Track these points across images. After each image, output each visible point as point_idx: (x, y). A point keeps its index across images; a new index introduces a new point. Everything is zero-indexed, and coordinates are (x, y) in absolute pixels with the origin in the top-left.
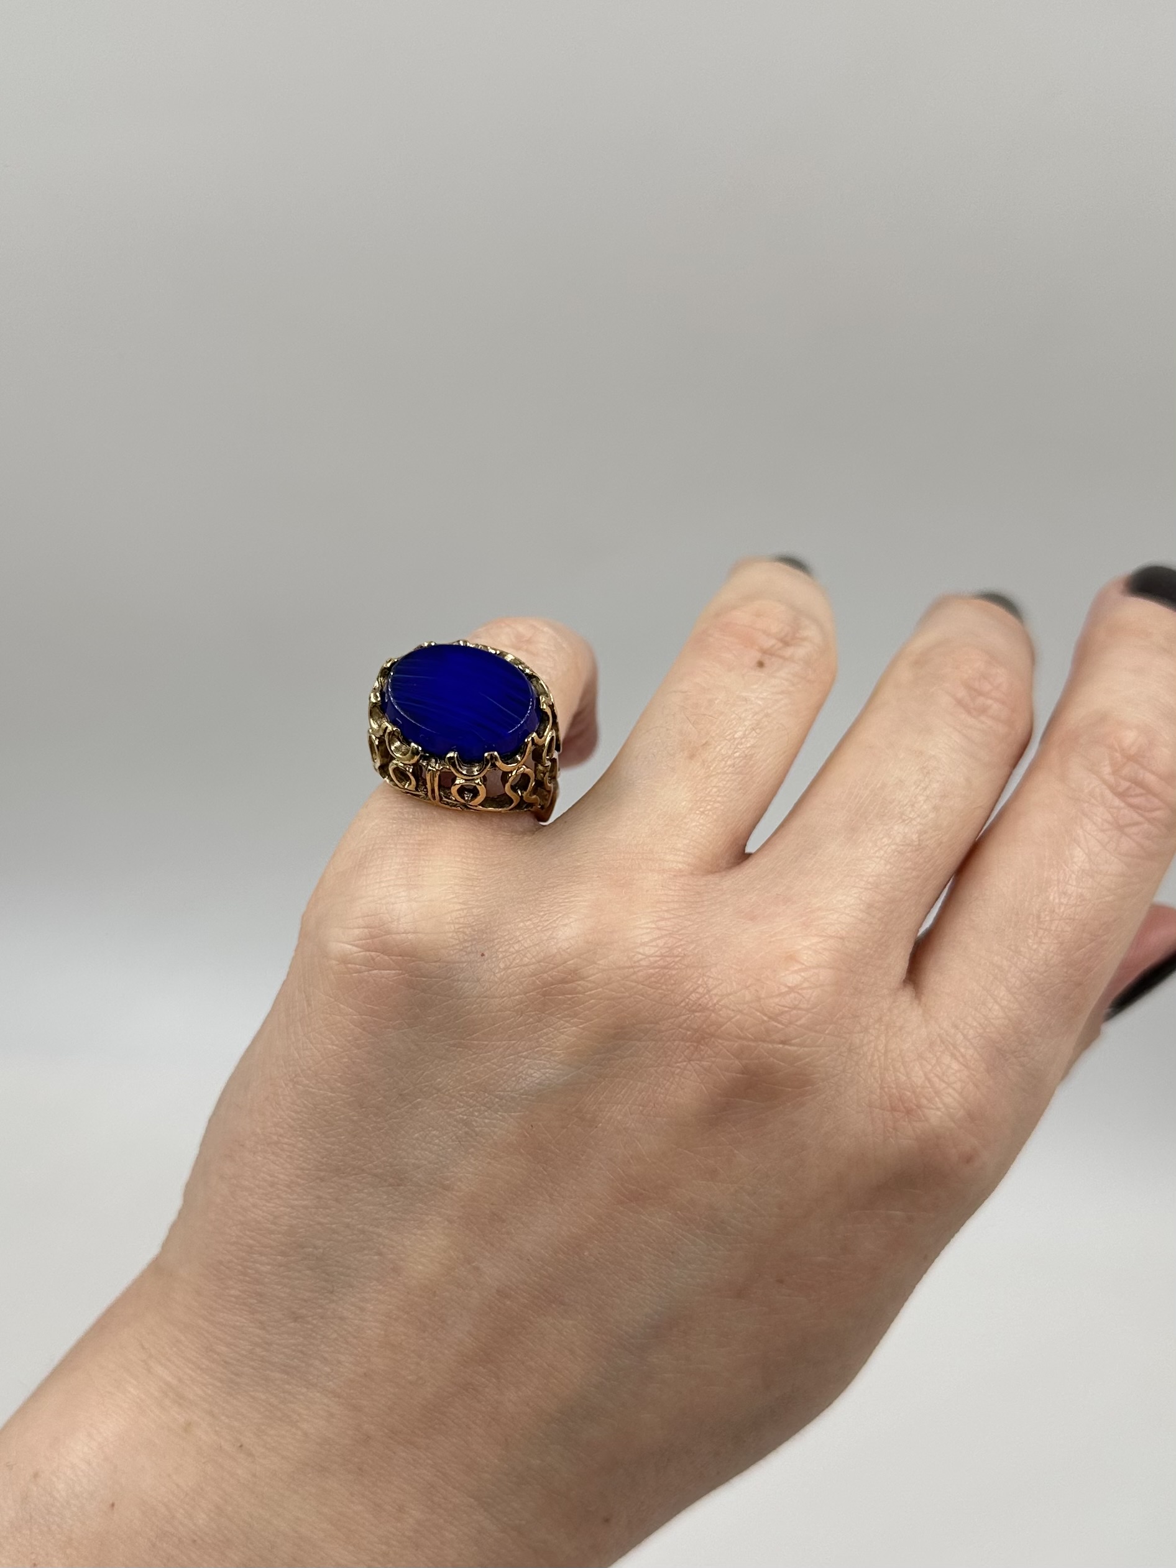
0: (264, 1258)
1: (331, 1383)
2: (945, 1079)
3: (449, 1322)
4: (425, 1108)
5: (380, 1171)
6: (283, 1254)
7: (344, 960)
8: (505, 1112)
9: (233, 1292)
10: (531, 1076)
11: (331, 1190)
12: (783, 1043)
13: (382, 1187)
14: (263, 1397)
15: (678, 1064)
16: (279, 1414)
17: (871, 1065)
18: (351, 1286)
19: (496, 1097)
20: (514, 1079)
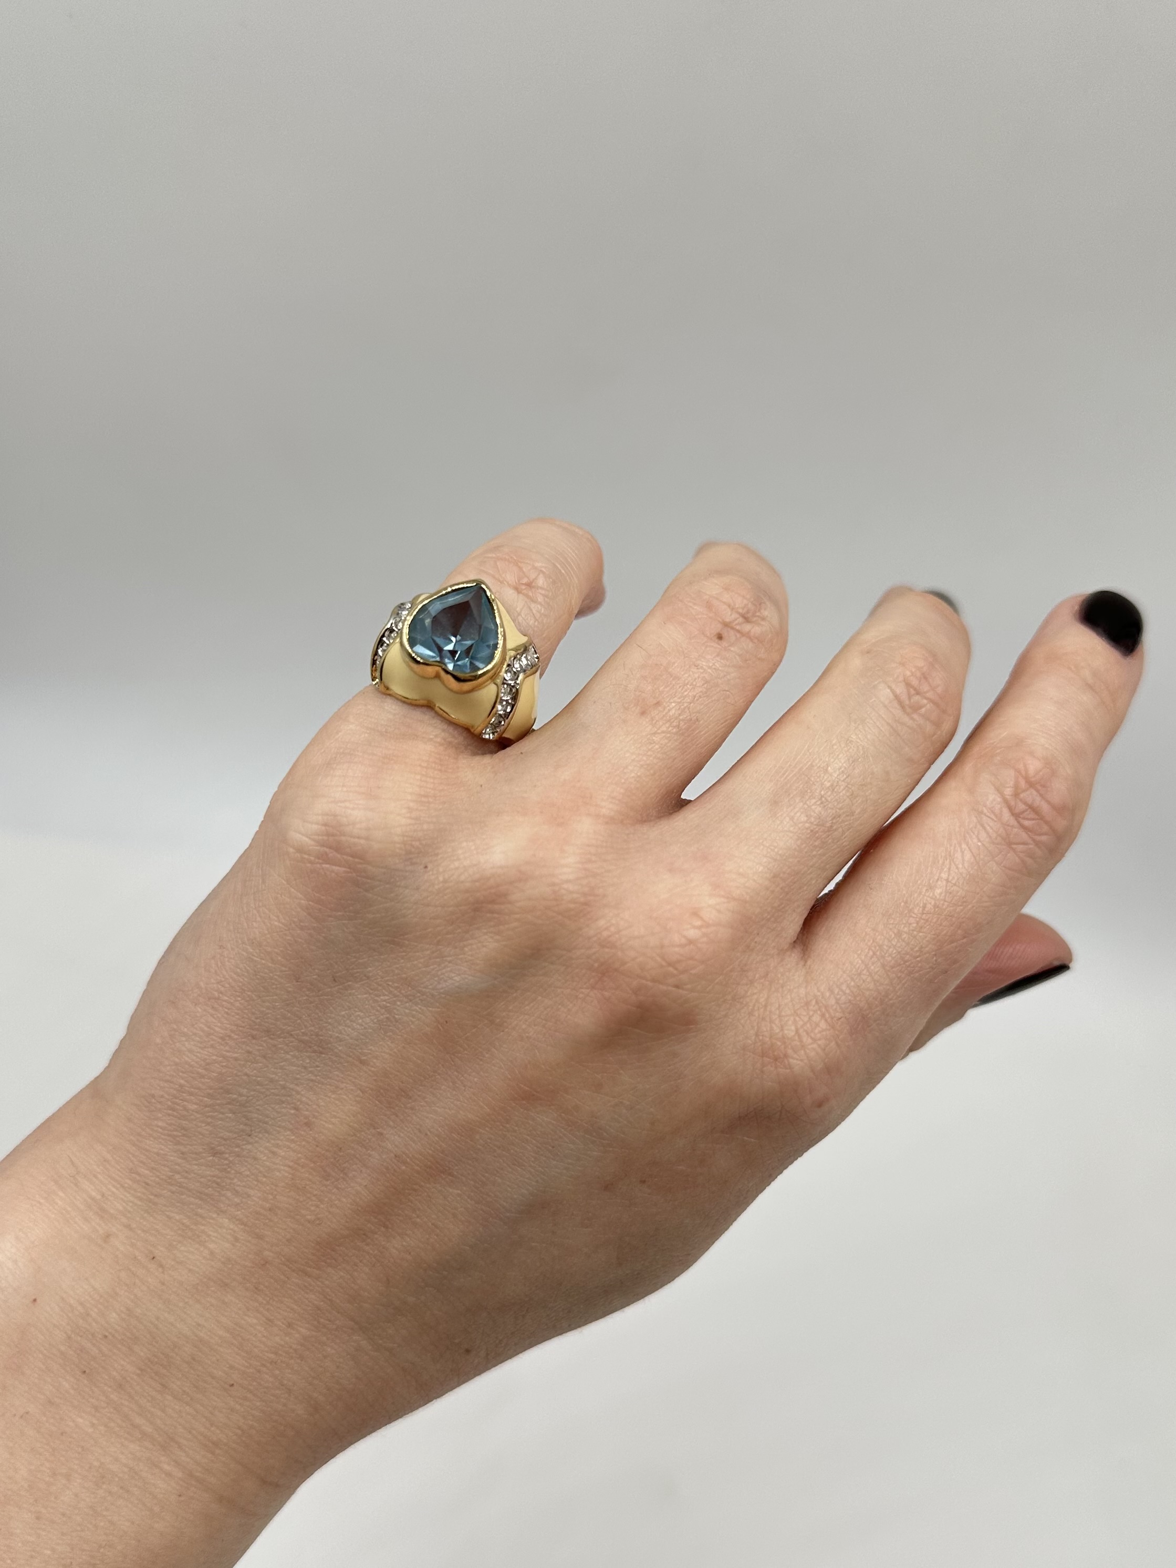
0: (193, 1098)
1: (239, 1212)
2: (812, 1035)
3: (350, 1175)
4: (354, 991)
5: (306, 1038)
6: (210, 1096)
7: (300, 850)
8: (425, 1006)
9: (160, 1124)
10: (451, 978)
11: (261, 1048)
12: (677, 987)
13: (307, 1052)
14: (177, 1217)
15: (583, 990)
16: (190, 1234)
17: (751, 1014)
18: (267, 1132)
19: (419, 992)
20: (436, 979)
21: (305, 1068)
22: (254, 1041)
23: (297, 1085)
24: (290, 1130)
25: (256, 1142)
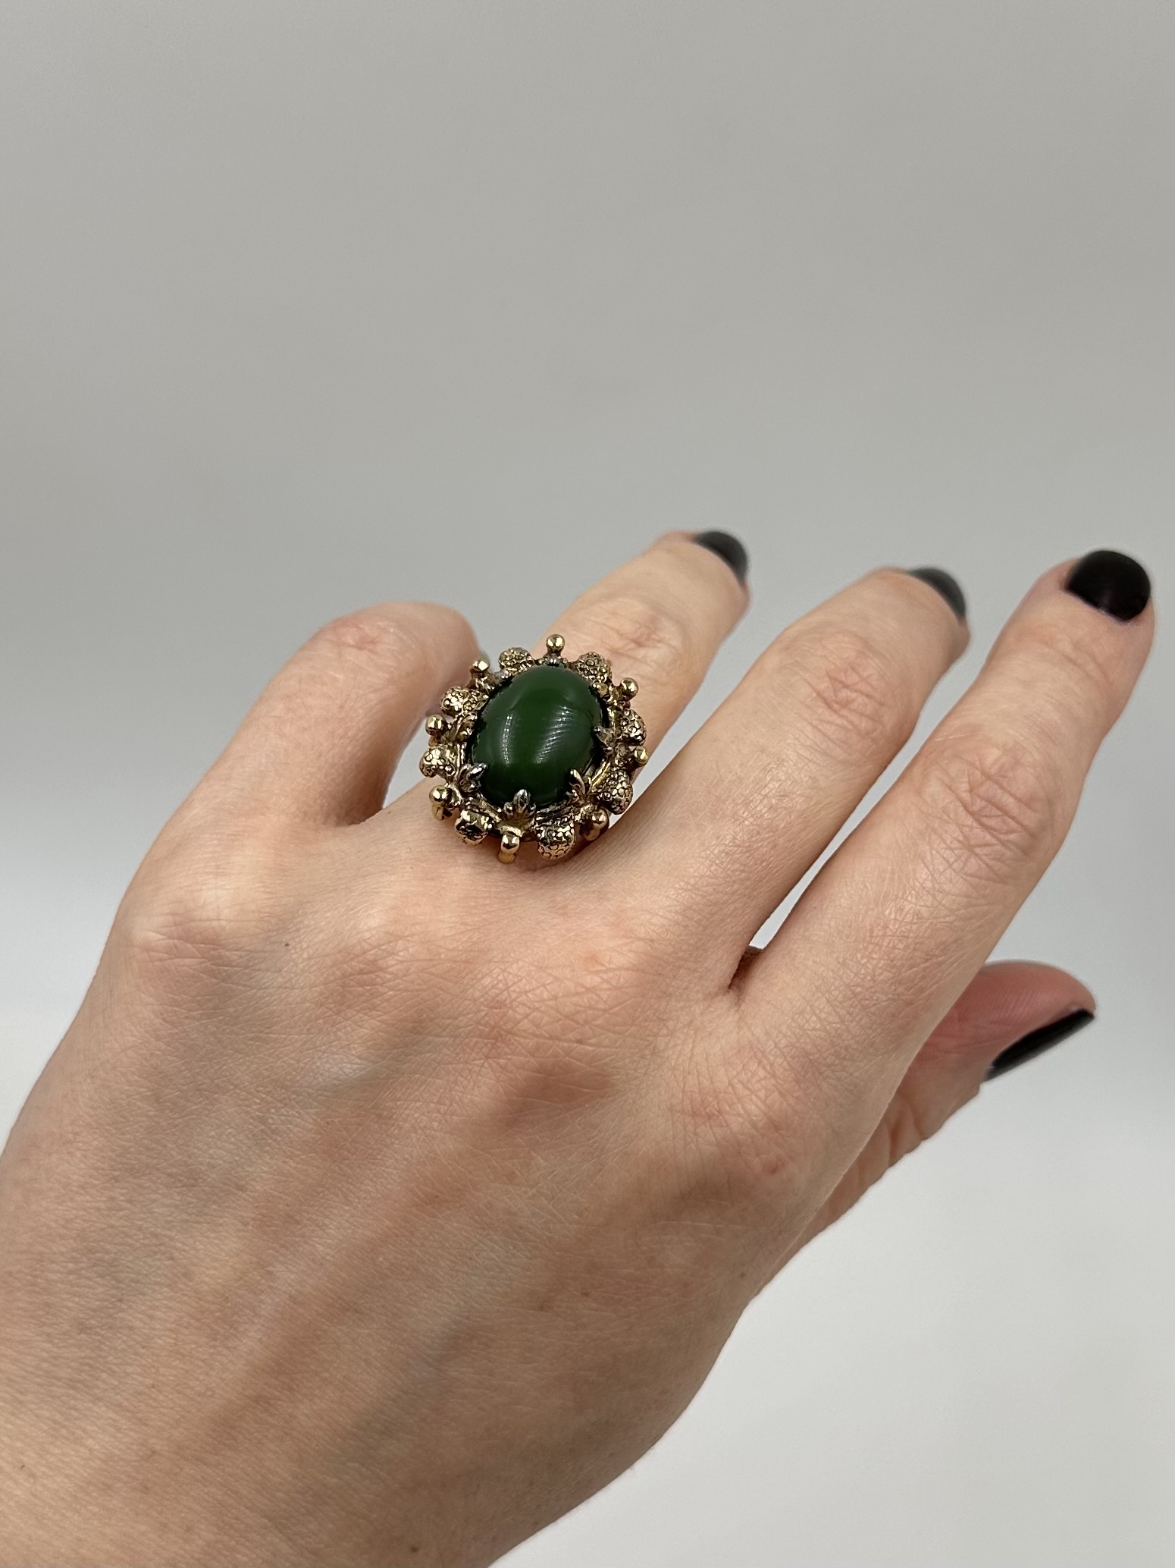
21: (176, 1207)
22: (116, 1185)
23: (169, 1230)
24: (168, 1286)
25: (130, 1307)
